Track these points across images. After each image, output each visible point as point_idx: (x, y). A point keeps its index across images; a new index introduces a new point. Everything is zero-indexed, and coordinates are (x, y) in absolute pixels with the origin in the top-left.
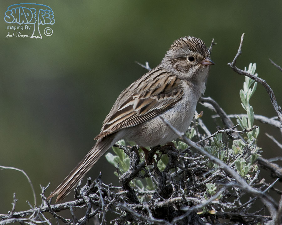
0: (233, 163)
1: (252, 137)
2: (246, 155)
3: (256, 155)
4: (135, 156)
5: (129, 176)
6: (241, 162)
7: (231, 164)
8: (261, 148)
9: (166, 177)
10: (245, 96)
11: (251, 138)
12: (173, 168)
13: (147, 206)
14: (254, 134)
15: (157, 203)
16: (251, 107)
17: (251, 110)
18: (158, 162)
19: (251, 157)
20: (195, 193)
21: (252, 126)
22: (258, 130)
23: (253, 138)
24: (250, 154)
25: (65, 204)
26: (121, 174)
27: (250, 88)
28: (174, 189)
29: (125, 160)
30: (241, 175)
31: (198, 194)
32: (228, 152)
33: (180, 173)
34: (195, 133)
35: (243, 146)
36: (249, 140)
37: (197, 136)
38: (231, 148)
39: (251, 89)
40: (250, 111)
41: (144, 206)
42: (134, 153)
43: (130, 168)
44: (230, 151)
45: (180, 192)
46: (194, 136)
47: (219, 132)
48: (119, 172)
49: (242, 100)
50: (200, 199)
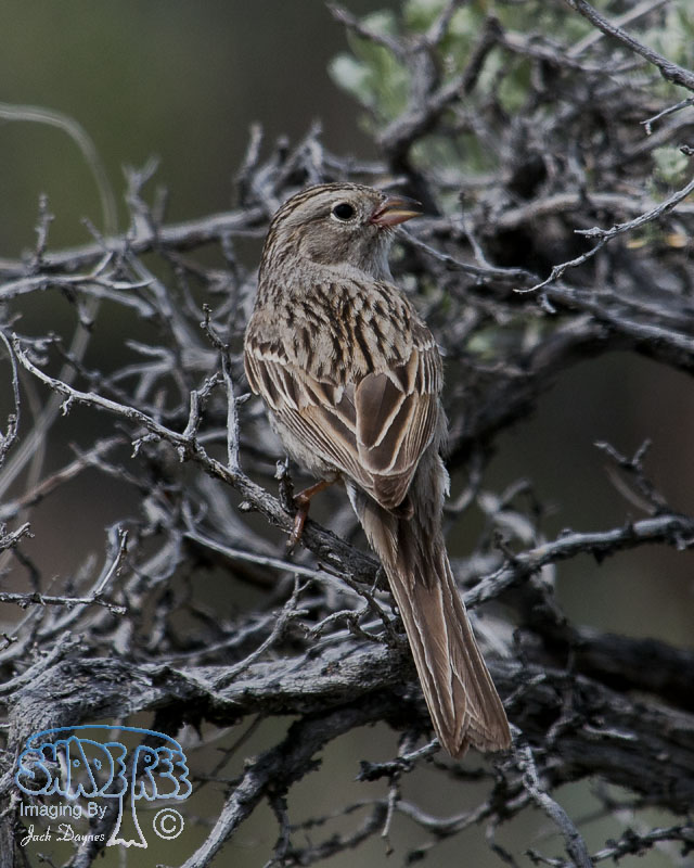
13: (469, 227)
15: (499, 214)
20: (619, 182)
25: (206, 226)
28: (552, 169)
31: (631, 185)
41: (459, 226)
45: (573, 179)
50: (636, 198)
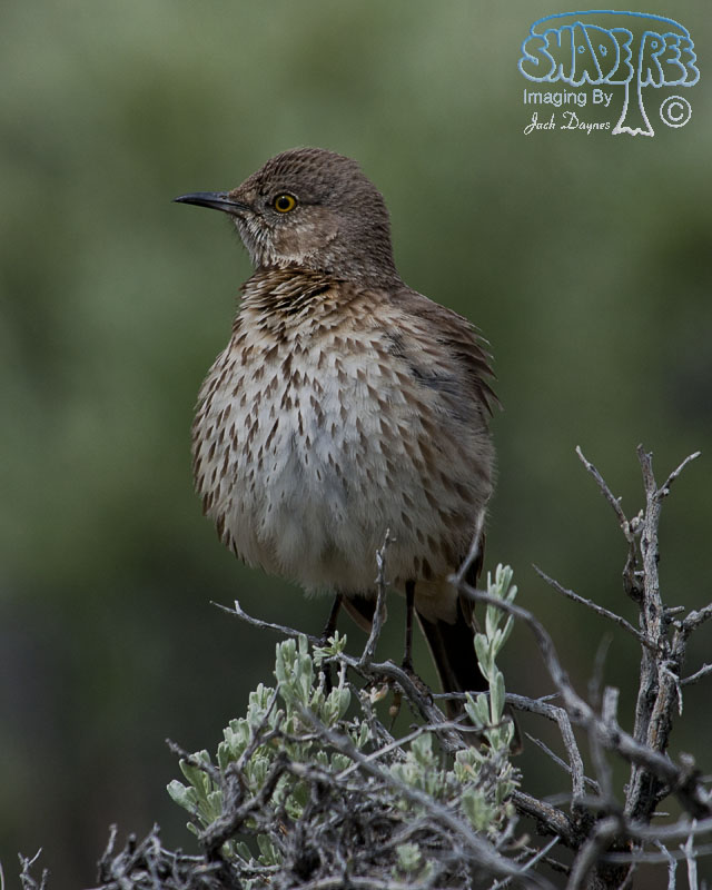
0: (455, 802)
1: (500, 741)
2: (486, 784)
3: (508, 784)
4: (234, 786)
5: (221, 831)
6: (476, 798)
7: (452, 804)
8: (518, 770)
9: (304, 833)
10: (487, 647)
11: (496, 746)
12: (321, 812)
14: (503, 736)
16: (499, 674)
17: (499, 681)
18: (288, 800)
19: (496, 787)
21: (500, 717)
22: (511, 727)
23: (501, 744)
24: (493, 782)
26: (202, 828)
27: (498, 628)
29: (211, 796)
30: (475, 829)
32: (445, 777)
33: (337, 826)
34: (370, 735)
35: (479, 763)
36: (492, 749)
37: (375, 741)
38: (450, 768)
39: (500, 631)
40: (496, 684)
42: (233, 780)
43: (224, 813)
44: (450, 774)
46: (366, 740)
47: (424, 731)
48: (197, 823)
49: (479, 656)
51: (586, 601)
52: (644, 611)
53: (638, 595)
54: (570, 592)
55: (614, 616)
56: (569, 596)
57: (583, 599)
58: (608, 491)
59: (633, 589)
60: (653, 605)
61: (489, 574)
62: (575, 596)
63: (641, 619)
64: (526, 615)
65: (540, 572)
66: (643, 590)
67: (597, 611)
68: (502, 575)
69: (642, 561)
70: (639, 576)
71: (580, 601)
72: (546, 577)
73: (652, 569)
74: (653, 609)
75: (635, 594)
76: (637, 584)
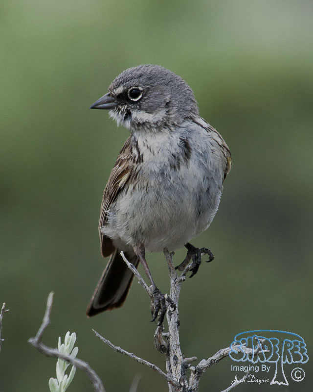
10: (58, 387)
39: (66, 376)
51: (130, 354)
52: (169, 360)
53: (165, 350)
54: (119, 348)
55: (149, 364)
56: (118, 350)
57: (127, 353)
58: (143, 282)
59: (161, 346)
60: (175, 356)
61: (60, 338)
62: (122, 350)
63: (167, 366)
64: (84, 364)
65: (97, 334)
66: (169, 346)
67: (137, 360)
68: (69, 339)
69: (167, 327)
70: (166, 336)
71: (126, 354)
72: (102, 338)
73: (174, 331)
74: (175, 358)
75: (162, 350)
76: (164, 343)
